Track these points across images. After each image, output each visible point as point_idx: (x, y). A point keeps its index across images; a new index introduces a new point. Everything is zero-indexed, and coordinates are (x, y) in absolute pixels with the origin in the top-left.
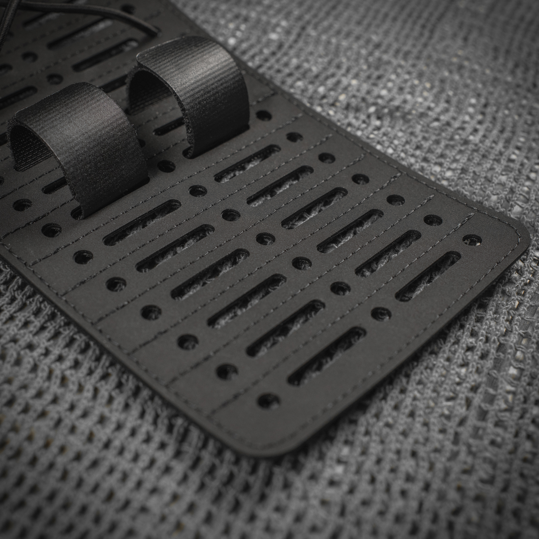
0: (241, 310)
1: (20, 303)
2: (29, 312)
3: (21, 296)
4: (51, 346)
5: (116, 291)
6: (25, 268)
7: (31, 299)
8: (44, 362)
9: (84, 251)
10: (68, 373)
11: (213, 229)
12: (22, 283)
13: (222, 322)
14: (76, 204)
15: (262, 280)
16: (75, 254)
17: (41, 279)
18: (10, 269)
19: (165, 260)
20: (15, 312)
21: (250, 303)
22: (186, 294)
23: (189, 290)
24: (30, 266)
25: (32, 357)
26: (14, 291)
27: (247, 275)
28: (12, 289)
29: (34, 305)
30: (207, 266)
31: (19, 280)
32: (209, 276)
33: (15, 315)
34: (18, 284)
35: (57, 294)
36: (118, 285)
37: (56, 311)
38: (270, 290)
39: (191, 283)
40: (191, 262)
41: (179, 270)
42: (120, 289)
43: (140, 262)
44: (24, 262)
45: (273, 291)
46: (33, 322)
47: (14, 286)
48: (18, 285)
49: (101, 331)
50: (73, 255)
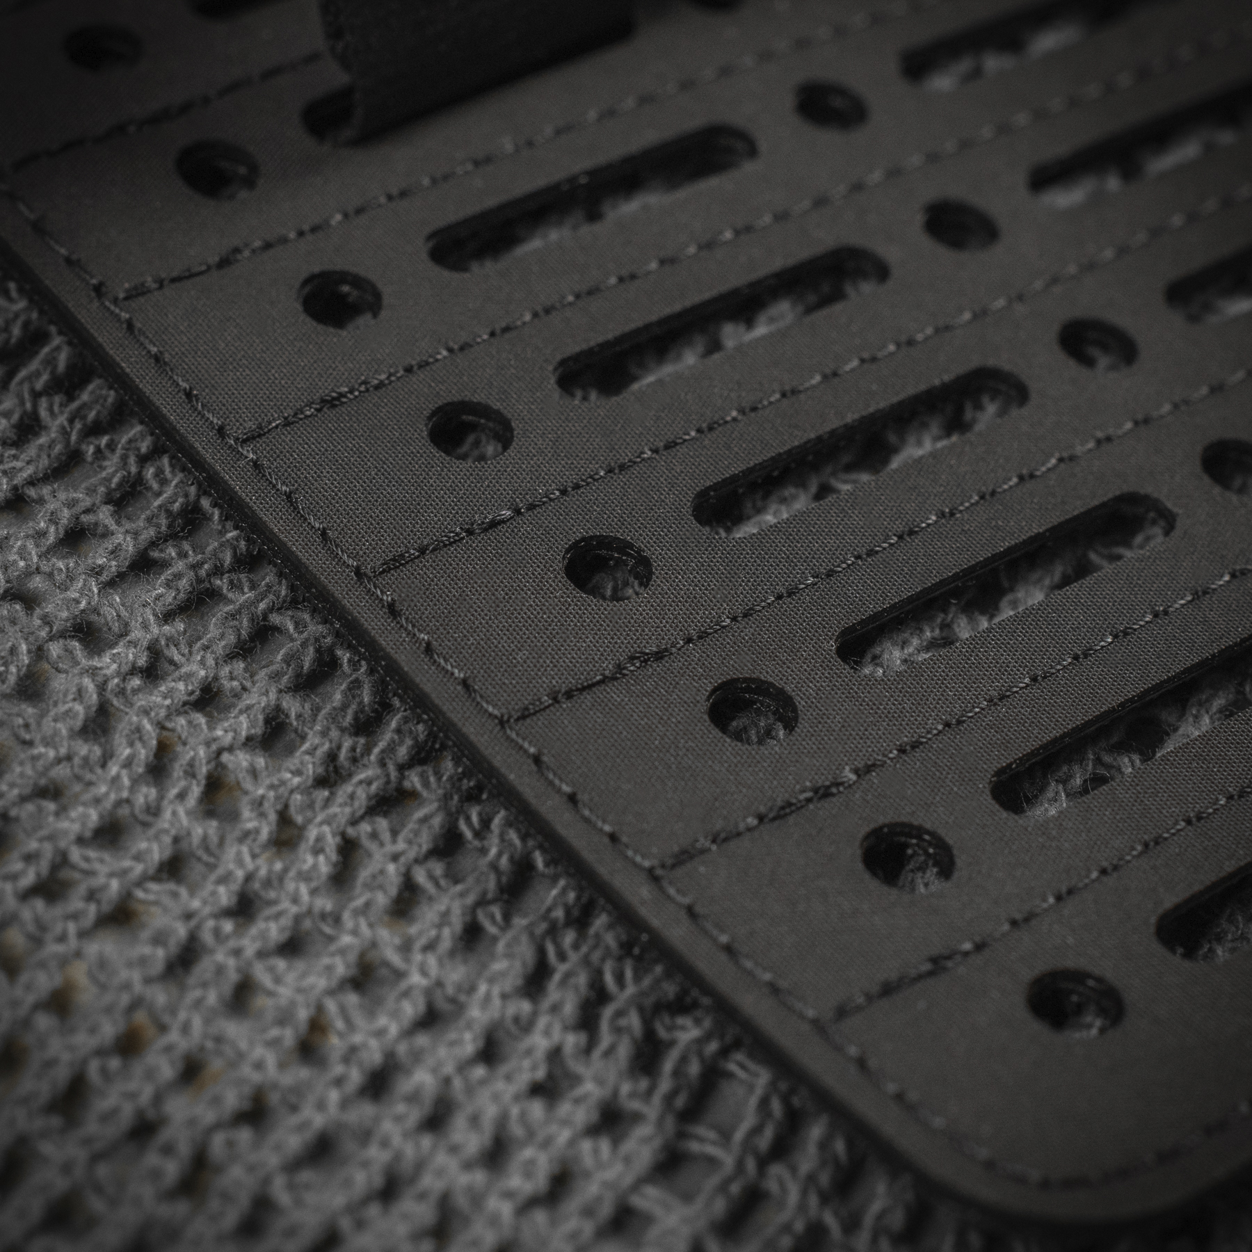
0: (971, 619)
1: (58, 448)
2: (91, 491)
3: (62, 420)
4: (171, 640)
5: (464, 457)
6: (96, 304)
7: (104, 440)
8: (141, 701)
9: (344, 277)
10: (240, 761)
11: (882, 272)
12: (71, 367)
13: (894, 655)
14: (334, 77)
15: (1076, 507)
16: (307, 282)
17: (157, 359)
18: (31, 300)
19: (668, 370)
20: (31, 482)
21: (1009, 597)
22: (749, 518)
23: (759, 504)
24: (115, 301)
25: (93, 672)
26: (36, 395)
27: (1015, 480)
28: (26, 388)
29: (111, 464)
30: (850, 418)
31: (58, 351)
32: (846, 459)
33: (32, 492)
34: (55, 367)
35: (221, 431)
36: (471, 439)
37: (205, 503)
38: (1093, 556)
39: (776, 473)
40: (787, 388)
41: (734, 413)
42: (476, 453)
43: (576, 358)
44: (94, 281)
45: (1105, 563)
46: (107, 534)
47: (38, 374)
48: (53, 373)
49: (393, 611)
50: (297, 285)
